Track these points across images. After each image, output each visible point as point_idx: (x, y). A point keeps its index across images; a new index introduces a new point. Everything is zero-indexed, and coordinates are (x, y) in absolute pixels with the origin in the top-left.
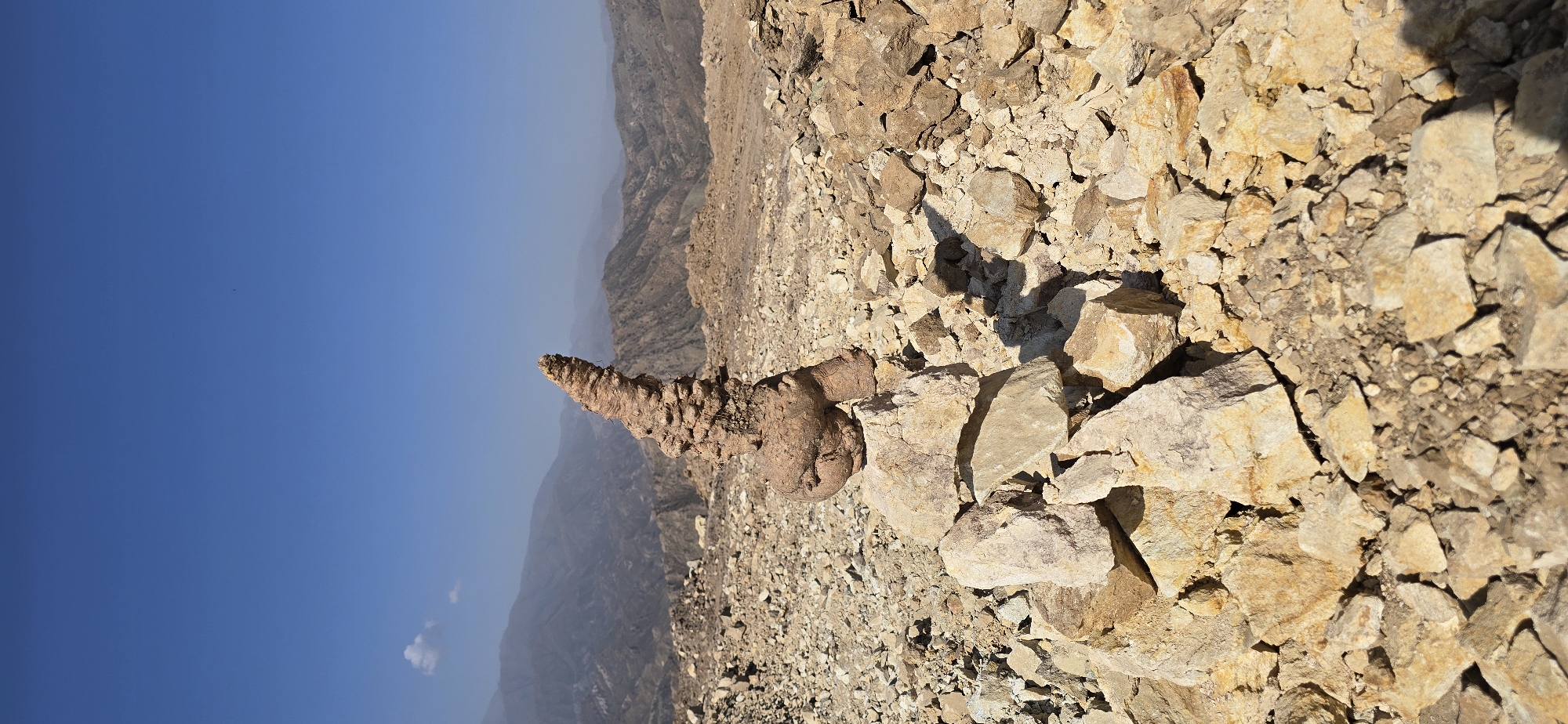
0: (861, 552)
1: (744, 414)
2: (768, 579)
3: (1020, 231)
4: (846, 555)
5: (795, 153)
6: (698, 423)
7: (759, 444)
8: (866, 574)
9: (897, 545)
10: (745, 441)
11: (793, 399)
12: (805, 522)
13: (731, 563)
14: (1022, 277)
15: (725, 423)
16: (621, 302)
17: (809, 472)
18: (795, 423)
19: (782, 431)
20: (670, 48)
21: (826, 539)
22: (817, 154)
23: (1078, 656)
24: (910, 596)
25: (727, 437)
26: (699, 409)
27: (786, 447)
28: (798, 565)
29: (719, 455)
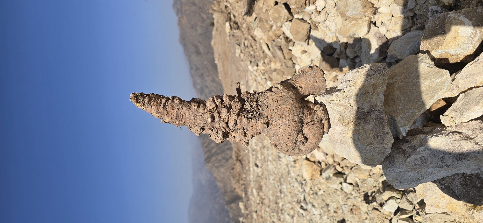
0: (305, 199)
1: (256, 109)
2: (269, 218)
3: (366, 21)
4: (299, 202)
5: (250, 67)
6: (230, 118)
7: (268, 124)
8: (309, 207)
9: (321, 192)
10: (260, 124)
11: (282, 94)
12: (279, 194)
13: (255, 215)
14: (369, 46)
15: (245, 114)
16: (204, 141)
17: (300, 135)
18: (287, 107)
19: (280, 113)
20: (206, 63)
21: (289, 198)
22: (257, 66)
23: (439, 220)
24: (332, 211)
25: (248, 123)
26: (229, 109)
27: (284, 121)
28: (279, 211)
29: (246, 136)
